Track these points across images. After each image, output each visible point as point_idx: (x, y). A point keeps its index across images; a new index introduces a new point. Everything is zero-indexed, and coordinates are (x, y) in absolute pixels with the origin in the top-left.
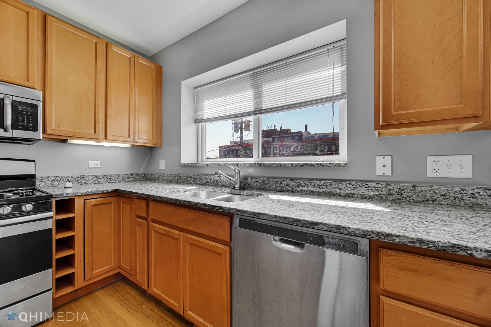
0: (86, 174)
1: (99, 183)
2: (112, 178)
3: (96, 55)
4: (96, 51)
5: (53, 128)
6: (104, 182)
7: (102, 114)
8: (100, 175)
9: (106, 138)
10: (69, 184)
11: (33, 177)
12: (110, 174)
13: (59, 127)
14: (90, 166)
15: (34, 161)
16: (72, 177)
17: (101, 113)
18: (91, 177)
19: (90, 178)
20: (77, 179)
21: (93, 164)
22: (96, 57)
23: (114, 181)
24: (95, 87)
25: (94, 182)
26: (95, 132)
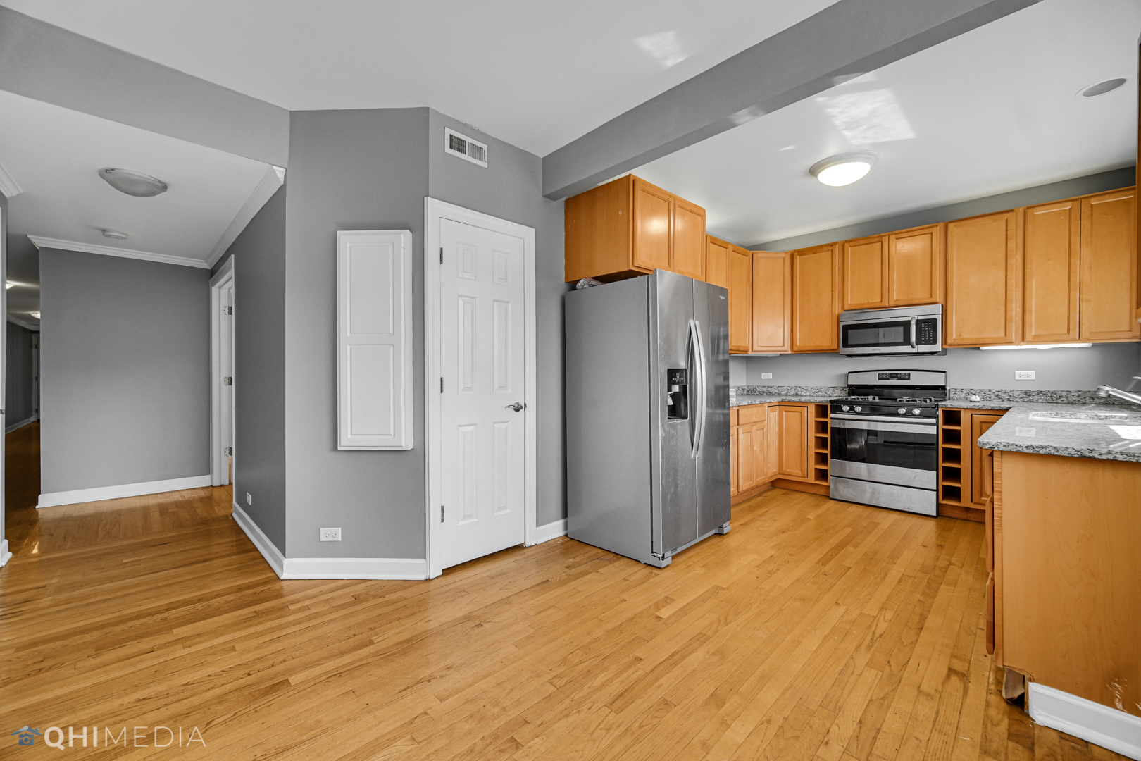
0: (1010, 388)
1: (1031, 401)
2: (1055, 396)
3: (1007, 235)
4: (1007, 230)
5: (954, 337)
6: (1040, 400)
7: (1018, 309)
8: (1032, 390)
9: (1023, 340)
10: (977, 398)
11: (943, 388)
12: (1052, 390)
13: (960, 335)
14: (1017, 378)
15: (945, 372)
16: (990, 391)
17: (1016, 307)
18: (1019, 392)
19: (1016, 394)
20: (997, 393)
21: (1019, 374)
22: (1007, 238)
23: (1059, 401)
24: (1006, 276)
25: (1022, 400)
26: (1006, 335)
